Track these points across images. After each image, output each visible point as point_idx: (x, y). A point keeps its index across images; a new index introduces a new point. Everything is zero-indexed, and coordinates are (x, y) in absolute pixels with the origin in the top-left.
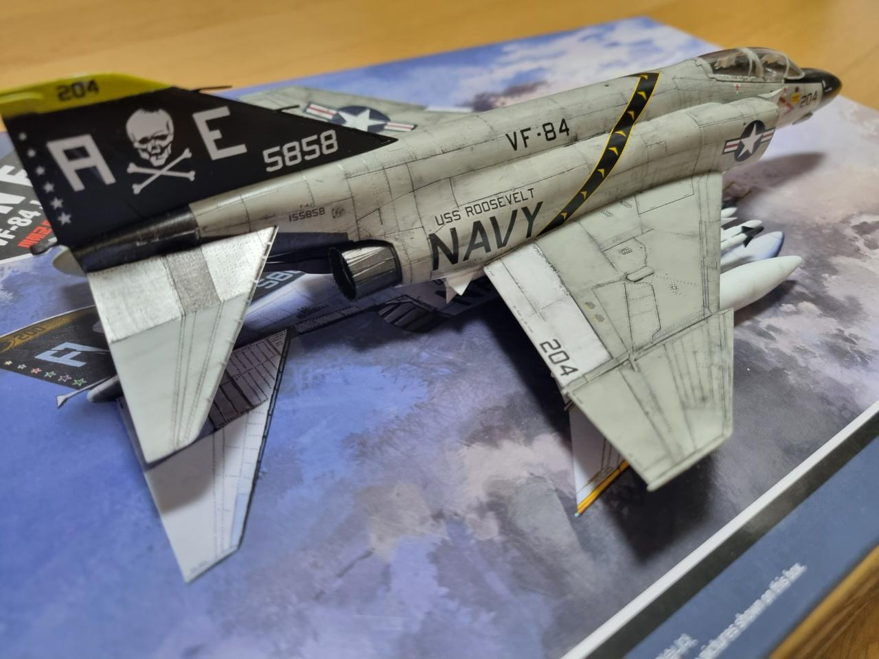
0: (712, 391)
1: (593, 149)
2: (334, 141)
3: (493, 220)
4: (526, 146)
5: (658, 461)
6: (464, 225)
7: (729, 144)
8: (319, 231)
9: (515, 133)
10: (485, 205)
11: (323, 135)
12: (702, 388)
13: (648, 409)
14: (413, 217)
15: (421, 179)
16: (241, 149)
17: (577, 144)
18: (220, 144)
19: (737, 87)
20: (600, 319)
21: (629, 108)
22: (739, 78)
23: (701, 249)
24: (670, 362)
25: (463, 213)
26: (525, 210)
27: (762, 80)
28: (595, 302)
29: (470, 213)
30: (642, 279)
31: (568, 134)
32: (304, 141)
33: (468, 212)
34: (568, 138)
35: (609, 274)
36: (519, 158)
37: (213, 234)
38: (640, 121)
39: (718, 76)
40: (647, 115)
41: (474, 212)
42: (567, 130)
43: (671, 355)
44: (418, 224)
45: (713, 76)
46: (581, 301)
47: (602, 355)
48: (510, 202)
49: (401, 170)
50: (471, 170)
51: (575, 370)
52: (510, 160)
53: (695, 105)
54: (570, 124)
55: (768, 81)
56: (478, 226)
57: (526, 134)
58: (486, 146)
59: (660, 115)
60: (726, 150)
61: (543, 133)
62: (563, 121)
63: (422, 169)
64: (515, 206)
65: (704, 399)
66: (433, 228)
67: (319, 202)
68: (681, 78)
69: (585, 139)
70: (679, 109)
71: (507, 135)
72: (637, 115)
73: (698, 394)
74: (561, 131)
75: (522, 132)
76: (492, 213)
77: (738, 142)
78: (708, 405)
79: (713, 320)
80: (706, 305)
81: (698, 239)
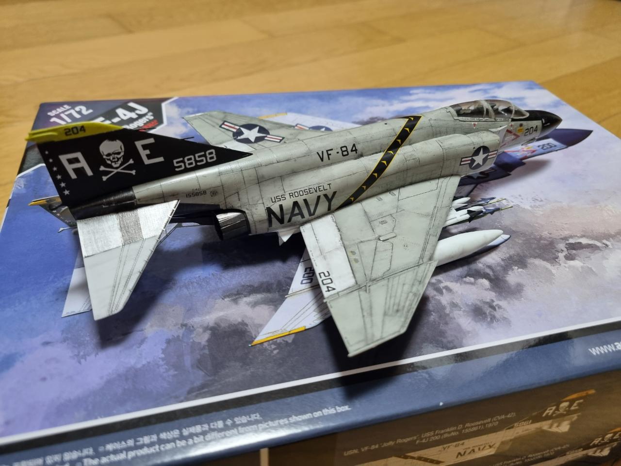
0: (404, 307)
1: (371, 162)
2: (214, 155)
3: (305, 200)
4: (329, 159)
5: (359, 342)
6: (288, 203)
7: (463, 160)
8: (203, 203)
9: (323, 152)
10: (301, 192)
11: (208, 152)
12: (399, 305)
13: (365, 314)
14: (257, 197)
15: (263, 177)
16: (161, 159)
17: (362, 159)
18: (149, 157)
19: (475, 125)
20: (356, 261)
21: (397, 138)
22: (476, 119)
23: (430, 224)
24: (388, 289)
25: (287, 196)
26: (326, 196)
27: (493, 120)
28: (357, 251)
29: (291, 197)
30: (388, 239)
31: (356, 153)
32: (197, 155)
33: (290, 196)
34: (356, 155)
35: (370, 235)
36: (324, 166)
37: (144, 203)
38: (404, 146)
39: (461, 118)
40: (410, 142)
41: (294, 196)
42: (356, 150)
43: (390, 285)
44: (261, 201)
45: (457, 118)
46: (349, 250)
47: (351, 282)
48: (316, 191)
49: (253, 172)
50: (294, 172)
51: (334, 289)
52: (318, 167)
53: (443, 136)
54: (358, 147)
55: (498, 120)
56: (296, 204)
57: (329, 152)
58: (304, 159)
59: (418, 142)
60: (462, 163)
61: (340, 152)
62: (354, 145)
63: (264, 171)
64: (319, 193)
65: (397, 311)
66: (269, 204)
67: (203, 187)
68: (435, 120)
69: (367, 155)
70: (432, 138)
71: (318, 153)
72: (402, 142)
73: (396, 308)
74: (352, 151)
75: (327, 151)
76: (304, 197)
77: (470, 158)
78: (399, 314)
79: (422, 267)
80: (421, 257)
81: (430, 217)
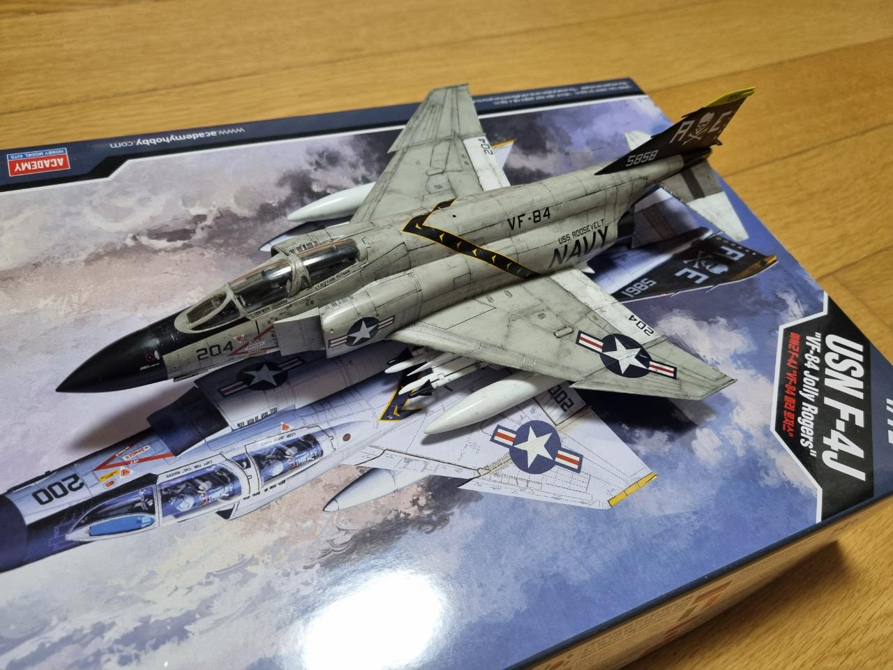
0: (428, 109)
5: (462, 91)
12: (431, 111)
20: (463, 156)
23: (389, 183)
24: (438, 129)
28: (463, 164)
35: (452, 176)
43: (435, 132)
47: (466, 142)
51: (480, 140)
65: (433, 106)
73: (434, 110)
78: (433, 104)
79: (405, 145)
80: (404, 153)
81: (388, 189)
